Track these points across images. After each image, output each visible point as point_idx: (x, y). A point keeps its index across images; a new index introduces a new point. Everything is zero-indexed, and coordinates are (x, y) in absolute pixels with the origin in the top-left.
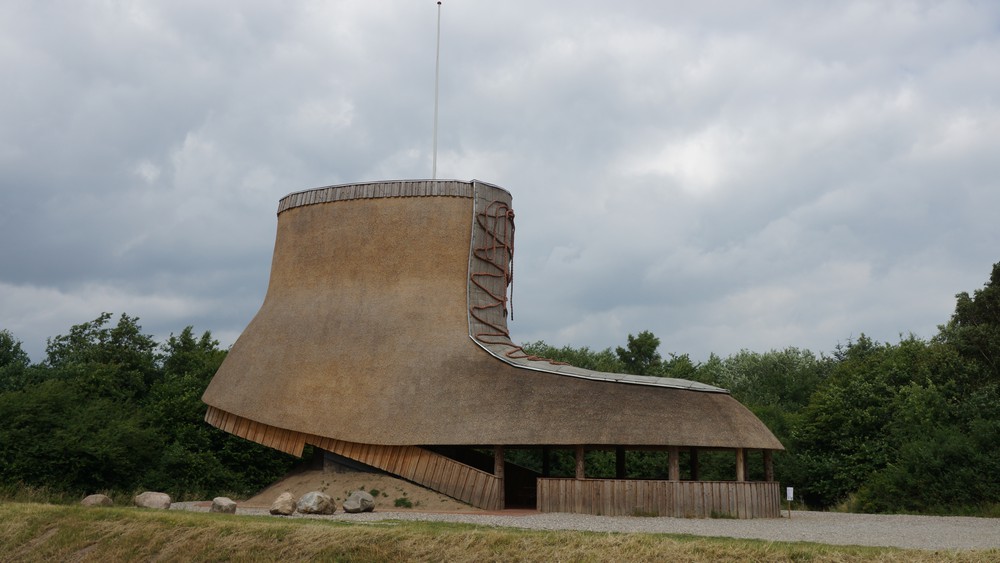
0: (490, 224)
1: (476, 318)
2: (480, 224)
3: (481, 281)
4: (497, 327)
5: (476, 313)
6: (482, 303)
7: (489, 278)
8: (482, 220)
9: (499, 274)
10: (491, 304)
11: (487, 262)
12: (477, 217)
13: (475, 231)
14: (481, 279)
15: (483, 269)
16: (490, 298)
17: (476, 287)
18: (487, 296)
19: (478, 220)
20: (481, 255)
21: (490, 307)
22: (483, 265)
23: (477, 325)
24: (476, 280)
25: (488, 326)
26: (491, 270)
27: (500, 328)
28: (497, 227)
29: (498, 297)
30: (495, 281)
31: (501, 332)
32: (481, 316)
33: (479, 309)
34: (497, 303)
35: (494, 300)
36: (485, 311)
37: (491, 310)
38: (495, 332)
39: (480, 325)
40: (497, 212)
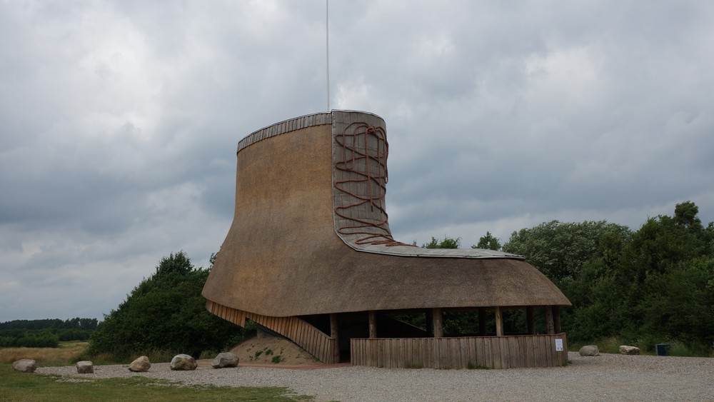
0: (349, 142)
1: (340, 216)
2: (338, 143)
3: (345, 187)
4: (362, 220)
5: (341, 212)
6: (346, 203)
7: (351, 184)
8: (340, 140)
9: (363, 178)
10: (356, 203)
11: (348, 171)
12: (335, 138)
13: (335, 148)
14: (344, 185)
15: (345, 177)
16: (355, 199)
17: (340, 192)
18: (351, 198)
19: (336, 141)
20: (342, 167)
21: (354, 205)
22: (345, 173)
23: (341, 221)
24: (339, 186)
25: (352, 221)
26: (353, 177)
27: (366, 221)
28: (356, 143)
29: (363, 197)
30: (359, 184)
31: (367, 223)
32: (346, 213)
33: (343, 208)
34: (362, 202)
35: (359, 200)
36: (349, 209)
37: (356, 208)
38: (360, 224)
39: (345, 221)
40: (355, 131)
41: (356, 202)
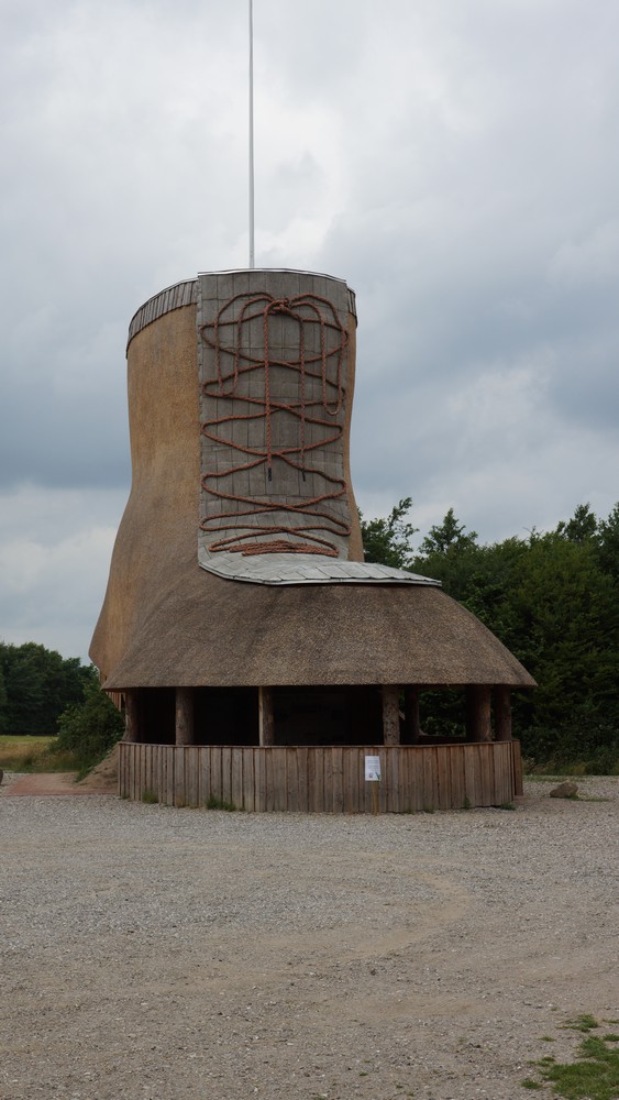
0: (228, 337)
1: (211, 492)
2: (207, 342)
3: (222, 432)
4: (257, 499)
5: (212, 484)
6: (224, 466)
7: (236, 425)
8: (210, 335)
9: (260, 410)
10: (246, 464)
11: (228, 398)
12: (201, 332)
13: (203, 354)
14: (221, 428)
15: (224, 410)
16: (243, 455)
17: (212, 443)
18: (235, 453)
19: (203, 337)
20: (217, 391)
21: (241, 470)
22: (222, 404)
23: (212, 503)
24: (212, 431)
25: (235, 502)
26: (240, 410)
27: (265, 500)
28: (244, 338)
29: (260, 451)
30: (252, 424)
31: (265, 505)
32: (222, 486)
33: (217, 477)
34: (258, 460)
35: (251, 457)
36: (230, 478)
37: (244, 473)
38: (250, 508)
39: (219, 502)
40: (243, 313)
41: (244, 461)
